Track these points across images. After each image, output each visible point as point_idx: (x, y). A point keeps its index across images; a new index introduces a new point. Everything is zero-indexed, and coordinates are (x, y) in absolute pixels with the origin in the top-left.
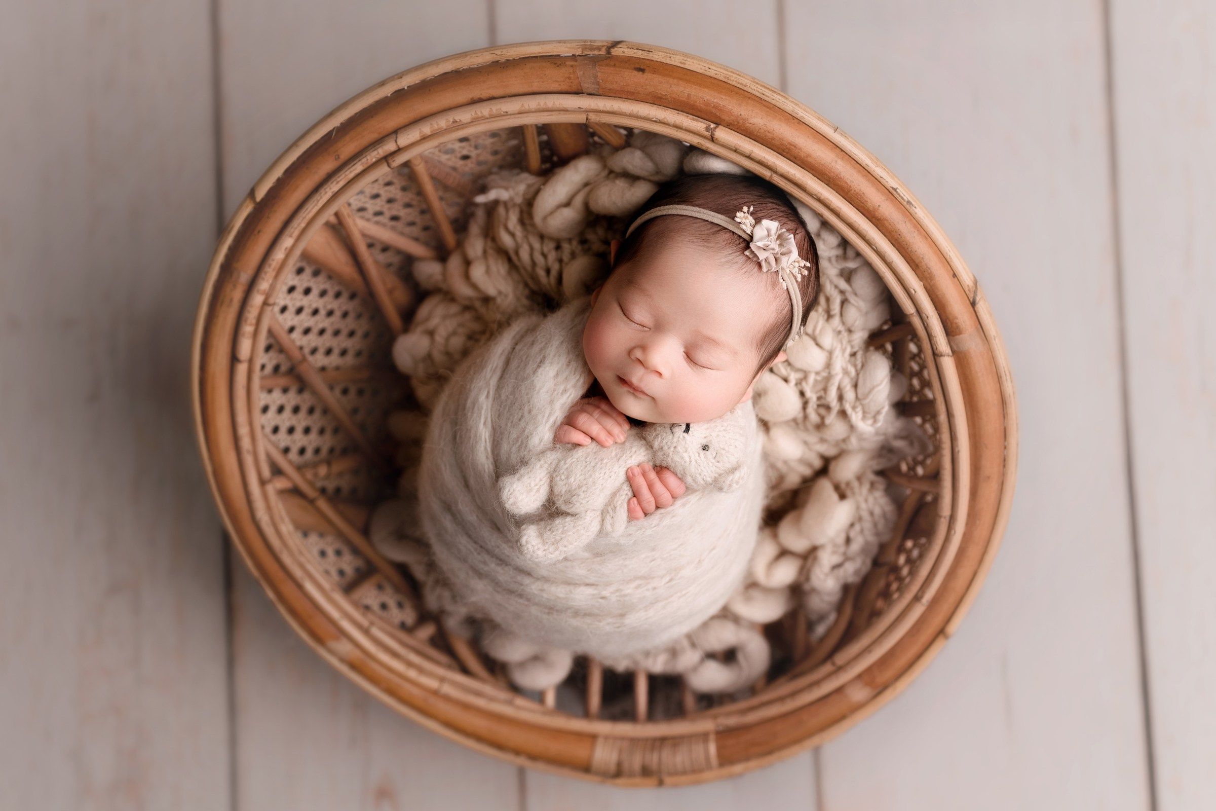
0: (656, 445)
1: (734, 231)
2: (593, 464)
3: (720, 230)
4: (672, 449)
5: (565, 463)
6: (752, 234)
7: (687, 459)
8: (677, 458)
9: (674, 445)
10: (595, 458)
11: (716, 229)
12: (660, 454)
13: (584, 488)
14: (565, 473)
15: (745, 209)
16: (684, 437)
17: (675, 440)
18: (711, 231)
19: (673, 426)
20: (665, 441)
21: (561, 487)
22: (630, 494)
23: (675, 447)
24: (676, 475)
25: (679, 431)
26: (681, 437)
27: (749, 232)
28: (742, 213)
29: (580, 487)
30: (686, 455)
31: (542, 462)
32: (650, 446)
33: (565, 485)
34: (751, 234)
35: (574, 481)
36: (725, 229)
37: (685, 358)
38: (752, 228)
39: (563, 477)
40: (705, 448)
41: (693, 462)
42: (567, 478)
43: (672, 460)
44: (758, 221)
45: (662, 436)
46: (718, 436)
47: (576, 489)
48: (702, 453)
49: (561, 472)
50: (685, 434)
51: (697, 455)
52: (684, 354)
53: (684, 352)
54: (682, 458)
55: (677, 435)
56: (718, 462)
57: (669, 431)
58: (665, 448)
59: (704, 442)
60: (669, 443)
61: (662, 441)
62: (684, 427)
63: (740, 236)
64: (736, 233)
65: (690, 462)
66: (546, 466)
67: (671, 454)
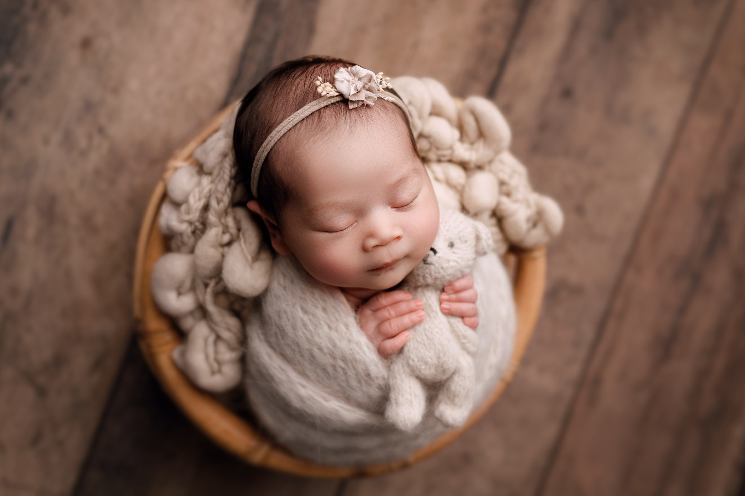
0: (430, 281)
1: (326, 105)
2: (425, 338)
3: (320, 114)
4: (442, 271)
5: (413, 361)
6: (338, 92)
7: (454, 264)
8: (450, 271)
9: (440, 268)
10: (421, 334)
11: (316, 116)
12: (438, 282)
13: (441, 355)
14: (421, 364)
15: (318, 83)
16: (439, 257)
17: (437, 265)
18: (315, 122)
19: (425, 261)
20: (433, 273)
21: (428, 372)
22: (460, 320)
23: (442, 268)
24: (458, 279)
25: (432, 258)
26: (437, 259)
27: (336, 94)
28: (320, 87)
29: (439, 358)
30: (452, 264)
31: (398, 376)
32: (427, 286)
33: (430, 368)
34: (338, 94)
35: (431, 359)
36: (320, 110)
37: (397, 211)
38: (335, 89)
39: (423, 367)
40: (452, 245)
41: (459, 261)
42: (426, 363)
43: (448, 275)
44: (332, 81)
45: (427, 273)
46: (448, 230)
47: (438, 362)
48: (454, 250)
49: (419, 366)
50: (437, 255)
51: (454, 255)
52: (393, 209)
53: (392, 208)
54: (452, 267)
55: (434, 262)
56: (466, 242)
57: (427, 266)
58: (438, 275)
59: (447, 244)
60: (436, 271)
61: (431, 275)
62: (431, 253)
63: (333, 104)
64: (329, 105)
65: (457, 262)
66: (403, 376)
67: (444, 274)
